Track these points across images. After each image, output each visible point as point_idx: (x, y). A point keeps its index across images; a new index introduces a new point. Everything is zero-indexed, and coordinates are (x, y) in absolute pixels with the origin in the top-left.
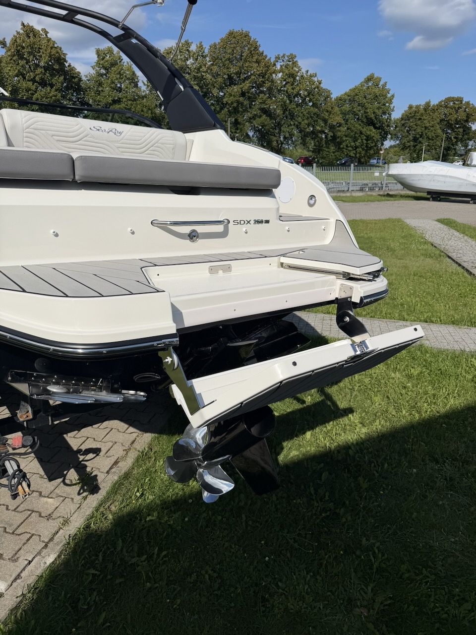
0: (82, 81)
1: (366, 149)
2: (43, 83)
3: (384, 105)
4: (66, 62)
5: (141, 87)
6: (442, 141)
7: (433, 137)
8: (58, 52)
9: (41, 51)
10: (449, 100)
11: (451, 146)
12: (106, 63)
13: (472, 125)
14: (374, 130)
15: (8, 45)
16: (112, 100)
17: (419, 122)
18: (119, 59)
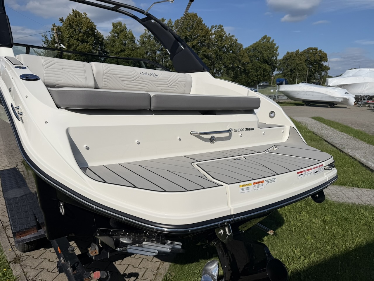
0: (104, 40)
1: (263, 76)
2: (83, 41)
3: (273, 52)
4: (96, 30)
5: (136, 43)
6: (307, 71)
7: (301, 69)
8: (92, 25)
9: (82, 24)
10: (309, 49)
11: (312, 74)
12: (118, 30)
13: (323, 63)
14: (267, 66)
15: (64, 21)
16: (120, 50)
17: (293, 61)
18: (125, 28)
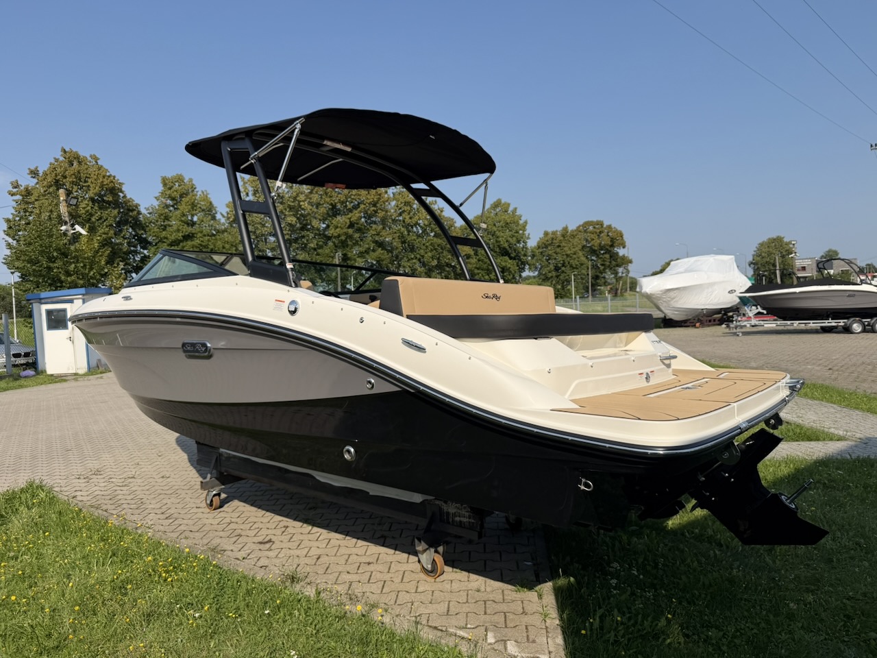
0: (141, 214)
3: (517, 232)
4: (122, 192)
7: (576, 265)
8: (111, 182)
10: (588, 223)
11: (600, 275)
12: (175, 193)
15: (41, 175)
16: (182, 236)
17: (558, 250)
18: (192, 187)
